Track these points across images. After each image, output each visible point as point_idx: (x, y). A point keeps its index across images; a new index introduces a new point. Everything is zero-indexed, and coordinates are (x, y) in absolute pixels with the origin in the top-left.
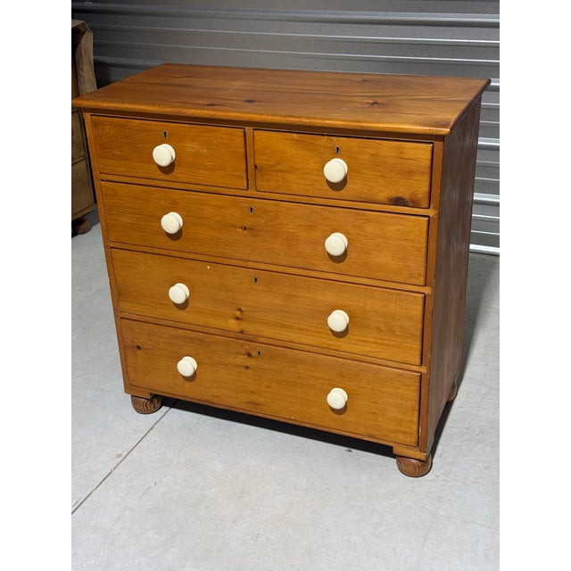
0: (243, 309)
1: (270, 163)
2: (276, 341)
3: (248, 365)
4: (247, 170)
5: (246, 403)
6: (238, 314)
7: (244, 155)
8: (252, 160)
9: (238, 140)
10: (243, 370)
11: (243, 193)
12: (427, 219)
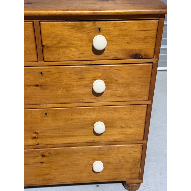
0: (38, 132)
1: (53, 43)
2: (60, 145)
3: (42, 161)
4: (36, 49)
5: (42, 180)
6: (35, 135)
7: (34, 39)
8: (40, 42)
9: (30, 29)
10: (40, 165)
11: (35, 64)
12: (152, 64)
